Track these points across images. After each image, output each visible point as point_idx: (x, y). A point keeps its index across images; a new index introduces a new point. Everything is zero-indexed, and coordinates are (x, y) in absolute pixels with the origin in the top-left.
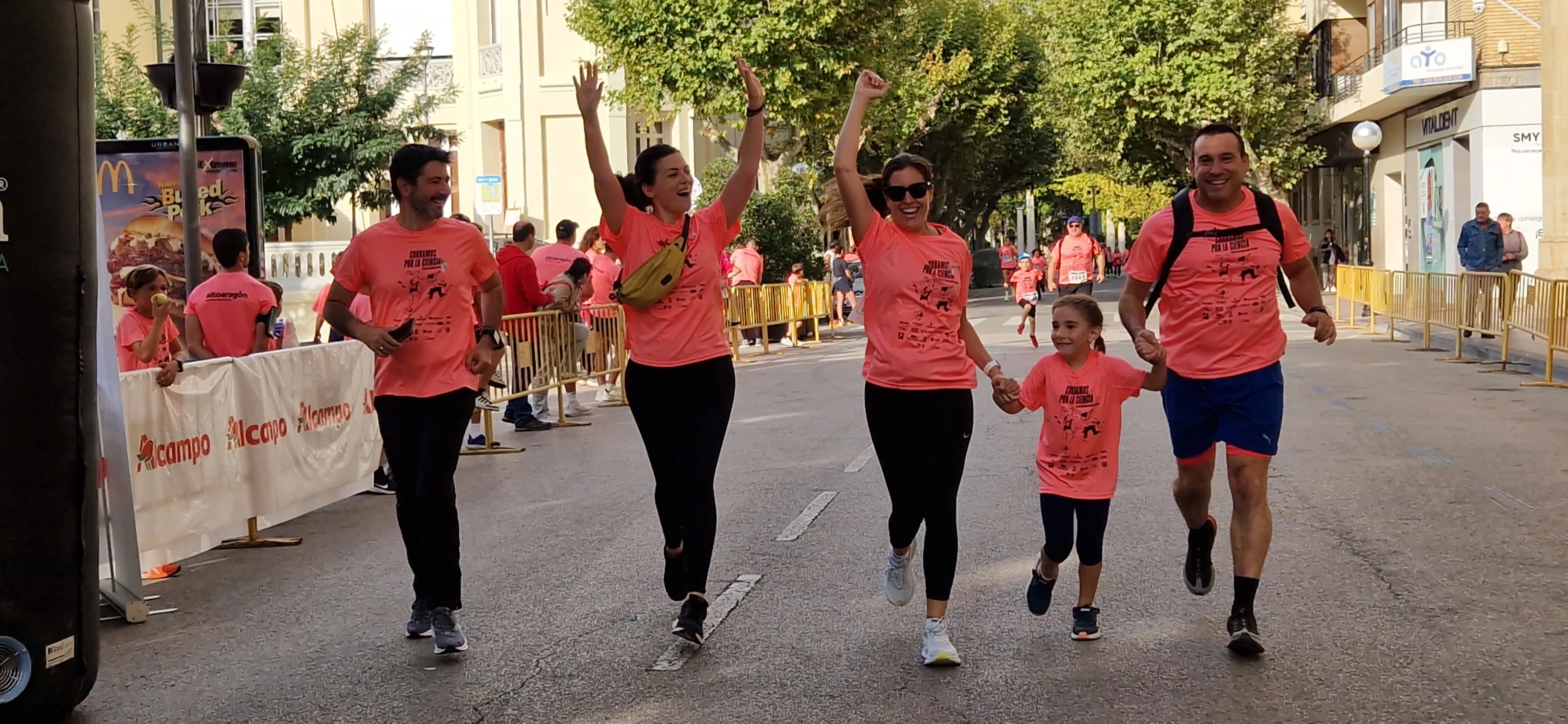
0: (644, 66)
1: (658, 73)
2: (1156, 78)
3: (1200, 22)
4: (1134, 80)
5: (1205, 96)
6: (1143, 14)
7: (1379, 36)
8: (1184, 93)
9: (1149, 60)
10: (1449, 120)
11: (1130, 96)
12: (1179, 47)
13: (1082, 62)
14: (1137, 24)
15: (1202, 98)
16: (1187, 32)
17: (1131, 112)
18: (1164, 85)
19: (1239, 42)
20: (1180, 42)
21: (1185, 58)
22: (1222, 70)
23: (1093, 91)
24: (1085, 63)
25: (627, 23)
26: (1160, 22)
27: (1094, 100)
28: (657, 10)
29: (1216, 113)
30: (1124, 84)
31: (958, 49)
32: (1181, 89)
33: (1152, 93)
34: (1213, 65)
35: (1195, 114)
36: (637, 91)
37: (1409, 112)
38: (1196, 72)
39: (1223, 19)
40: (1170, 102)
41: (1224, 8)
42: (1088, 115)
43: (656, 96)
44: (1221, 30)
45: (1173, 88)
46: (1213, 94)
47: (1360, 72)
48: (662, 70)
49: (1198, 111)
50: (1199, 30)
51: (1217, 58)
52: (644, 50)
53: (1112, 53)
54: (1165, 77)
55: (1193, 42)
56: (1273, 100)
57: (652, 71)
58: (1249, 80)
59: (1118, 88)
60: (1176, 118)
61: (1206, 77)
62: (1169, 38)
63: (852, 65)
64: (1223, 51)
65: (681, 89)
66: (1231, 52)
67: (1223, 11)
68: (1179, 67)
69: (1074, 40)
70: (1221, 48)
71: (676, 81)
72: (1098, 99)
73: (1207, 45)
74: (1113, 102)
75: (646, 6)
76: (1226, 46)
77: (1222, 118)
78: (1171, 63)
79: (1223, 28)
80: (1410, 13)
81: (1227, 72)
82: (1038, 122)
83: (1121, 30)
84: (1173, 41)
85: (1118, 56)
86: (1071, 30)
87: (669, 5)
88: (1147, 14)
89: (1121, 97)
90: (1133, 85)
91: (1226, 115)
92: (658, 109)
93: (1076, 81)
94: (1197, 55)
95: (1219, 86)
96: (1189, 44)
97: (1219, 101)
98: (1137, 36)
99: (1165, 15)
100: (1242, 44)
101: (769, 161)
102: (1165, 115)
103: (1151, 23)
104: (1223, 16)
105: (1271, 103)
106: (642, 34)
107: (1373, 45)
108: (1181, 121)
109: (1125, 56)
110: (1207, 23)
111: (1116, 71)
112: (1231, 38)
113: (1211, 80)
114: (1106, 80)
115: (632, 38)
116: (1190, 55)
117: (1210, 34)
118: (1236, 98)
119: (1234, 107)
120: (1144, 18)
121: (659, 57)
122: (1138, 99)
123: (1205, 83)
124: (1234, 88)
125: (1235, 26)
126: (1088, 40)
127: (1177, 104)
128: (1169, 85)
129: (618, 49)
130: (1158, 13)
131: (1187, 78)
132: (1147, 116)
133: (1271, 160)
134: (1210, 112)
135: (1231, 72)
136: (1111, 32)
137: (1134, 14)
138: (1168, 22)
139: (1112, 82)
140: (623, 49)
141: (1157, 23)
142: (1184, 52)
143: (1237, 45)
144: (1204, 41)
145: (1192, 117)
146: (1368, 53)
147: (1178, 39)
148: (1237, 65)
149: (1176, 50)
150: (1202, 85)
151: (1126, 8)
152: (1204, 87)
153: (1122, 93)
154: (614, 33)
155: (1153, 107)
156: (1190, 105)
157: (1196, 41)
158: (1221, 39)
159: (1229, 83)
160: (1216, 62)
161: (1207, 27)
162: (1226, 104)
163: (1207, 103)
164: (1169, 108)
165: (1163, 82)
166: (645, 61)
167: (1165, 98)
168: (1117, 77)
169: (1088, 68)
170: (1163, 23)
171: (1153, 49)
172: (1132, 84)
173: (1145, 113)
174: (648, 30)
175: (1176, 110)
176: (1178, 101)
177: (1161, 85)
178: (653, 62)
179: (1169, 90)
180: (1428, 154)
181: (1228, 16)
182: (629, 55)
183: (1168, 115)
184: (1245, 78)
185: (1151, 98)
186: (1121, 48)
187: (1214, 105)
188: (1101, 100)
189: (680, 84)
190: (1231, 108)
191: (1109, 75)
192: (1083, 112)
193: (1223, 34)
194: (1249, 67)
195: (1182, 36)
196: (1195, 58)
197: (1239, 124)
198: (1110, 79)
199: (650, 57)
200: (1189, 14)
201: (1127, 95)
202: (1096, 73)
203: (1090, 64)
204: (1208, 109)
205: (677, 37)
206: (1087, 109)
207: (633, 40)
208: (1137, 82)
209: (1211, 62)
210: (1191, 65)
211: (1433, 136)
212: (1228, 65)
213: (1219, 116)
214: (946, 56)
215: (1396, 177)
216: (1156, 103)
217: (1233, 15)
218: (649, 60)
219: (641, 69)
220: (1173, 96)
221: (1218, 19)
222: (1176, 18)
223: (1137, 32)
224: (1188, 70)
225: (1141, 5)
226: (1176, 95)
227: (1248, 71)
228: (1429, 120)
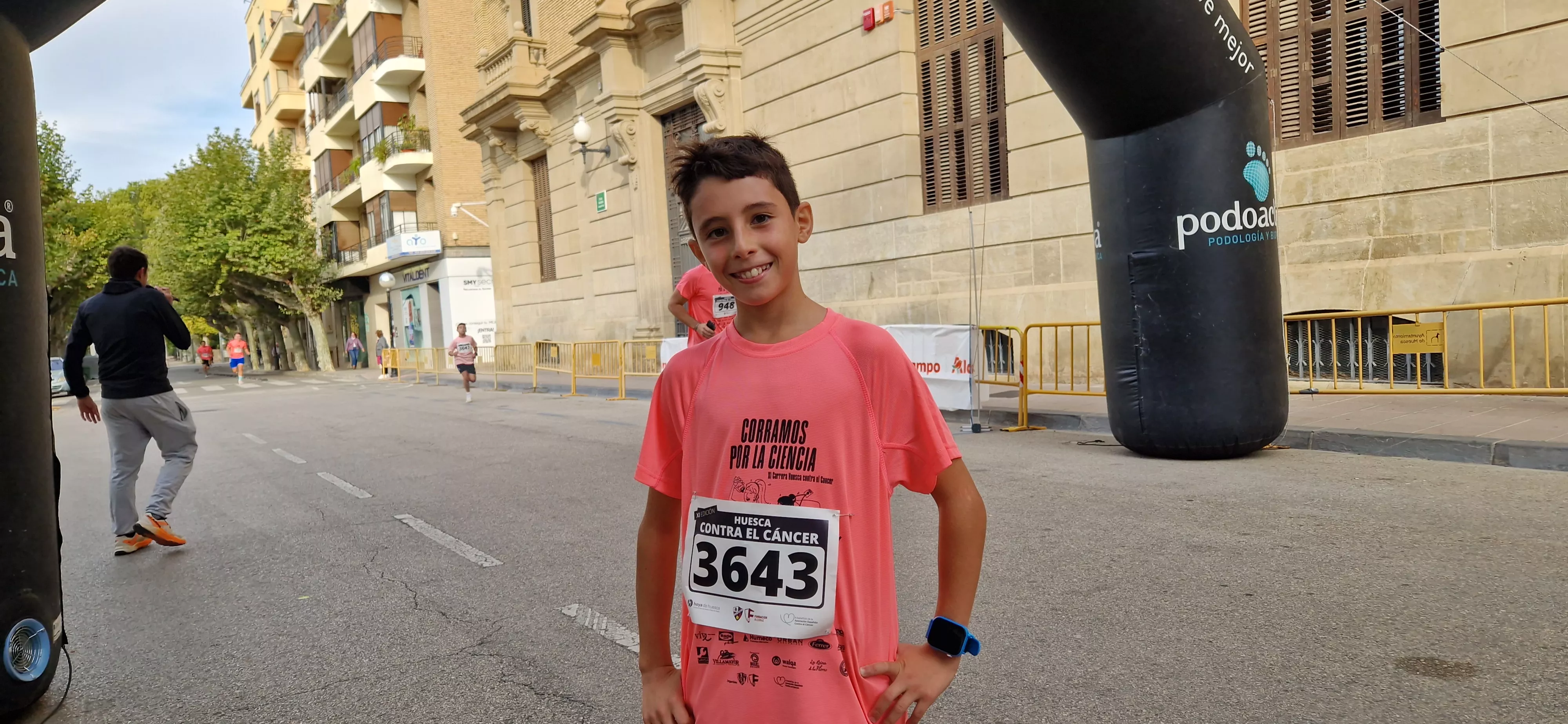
2: (239, 248)
5: (273, 260)
7: (378, 232)
8: (259, 258)
9: (236, 238)
10: (423, 274)
11: (226, 258)
12: (255, 231)
15: (271, 261)
16: (259, 222)
17: (224, 269)
19: (293, 230)
20: (256, 228)
21: (259, 237)
26: (242, 216)
27: (201, 260)
29: (280, 269)
30: (221, 251)
32: (257, 255)
34: (277, 242)
35: (268, 270)
38: (266, 245)
40: (251, 262)
44: (281, 222)
45: (253, 255)
46: (278, 258)
50: (267, 222)
51: (279, 238)
54: (247, 248)
55: (263, 228)
58: (301, 251)
59: (216, 253)
60: (256, 272)
61: (273, 248)
62: (248, 225)
64: (283, 234)
66: (288, 235)
68: (256, 243)
69: (184, 225)
72: (203, 260)
73: (271, 231)
76: (285, 232)
77: (284, 272)
78: (250, 240)
80: (398, 217)
81: (285, 247)
83: (217, 219)
84: (250, 228)
85: (216, 235)
88: (235, 211)
89: (219, 259)
91: (287, 270)
93: (188, 249)
94: (266, 236)
95: (281, 254)
96: (261, 229)
97: (281, 262)
98: (227, 224)
99: (245, 213)
102: (248, 270)
103: (236, 216)
107: (373, 235)
108: (259, 273)
109: (221, 235)
111: (215, 243)
113: (277, 251)
114: (209, 249)
116: (261, 236)
118: (293, 261)
119: (291, 266)
120: (231, 214)
122: (232, 260)
123: (273, 252)
124: (292, 255)
127: (255, 264)
128: (250, 253)
130: (242, 211)
131: (262, 248)
132: (236, 271)
135: (288, 246)
136: (210, 221)
137: (225, 211)
138: (248, 216)
139: (214, 250)
141: (240, 217)
142: (258, 234)
143: (291, 231)
144: (271, 228)
145: (266, 271)
146: (370, 238)
147: (254, 226)
148: (293, 243)
149: (253, 233)
150: (271, 253)
151: (219, 207)
152: (273, 254)
155: (240, 265)
156: (263, 265)
160: (279, 241)
162: (287, 264)
163: (274, 263)
167: (248, 260)
168: (216, 247)
170: (244, 216)
171: (238, 232)
173: (234, 269)
175: (256, 267)
176: (256, 262)
177: (243, 252)
179: (251, 255)
180: (407, 293)
181: (285, 215)
183: (250, 270)
186: (218, 231)
193: (283, 225)
195: (256, 225)
196: (265, 238)
197: (292, 276)
202: (201, 244)
203: (195, 239)
204: (275, 267)
206: (196, 265)
209: (276, 240)
210: (262, 242)
212: (286, 242)
213: (281, 271)
215: (380, 304)
216: (242, 263)
217: (288, 214)
222: (253, 214)
223: (227, 221)
224: (262, 244)
225: (229, 204)
226: (255, 258)
227: (300, 246)
228: (408, 274)
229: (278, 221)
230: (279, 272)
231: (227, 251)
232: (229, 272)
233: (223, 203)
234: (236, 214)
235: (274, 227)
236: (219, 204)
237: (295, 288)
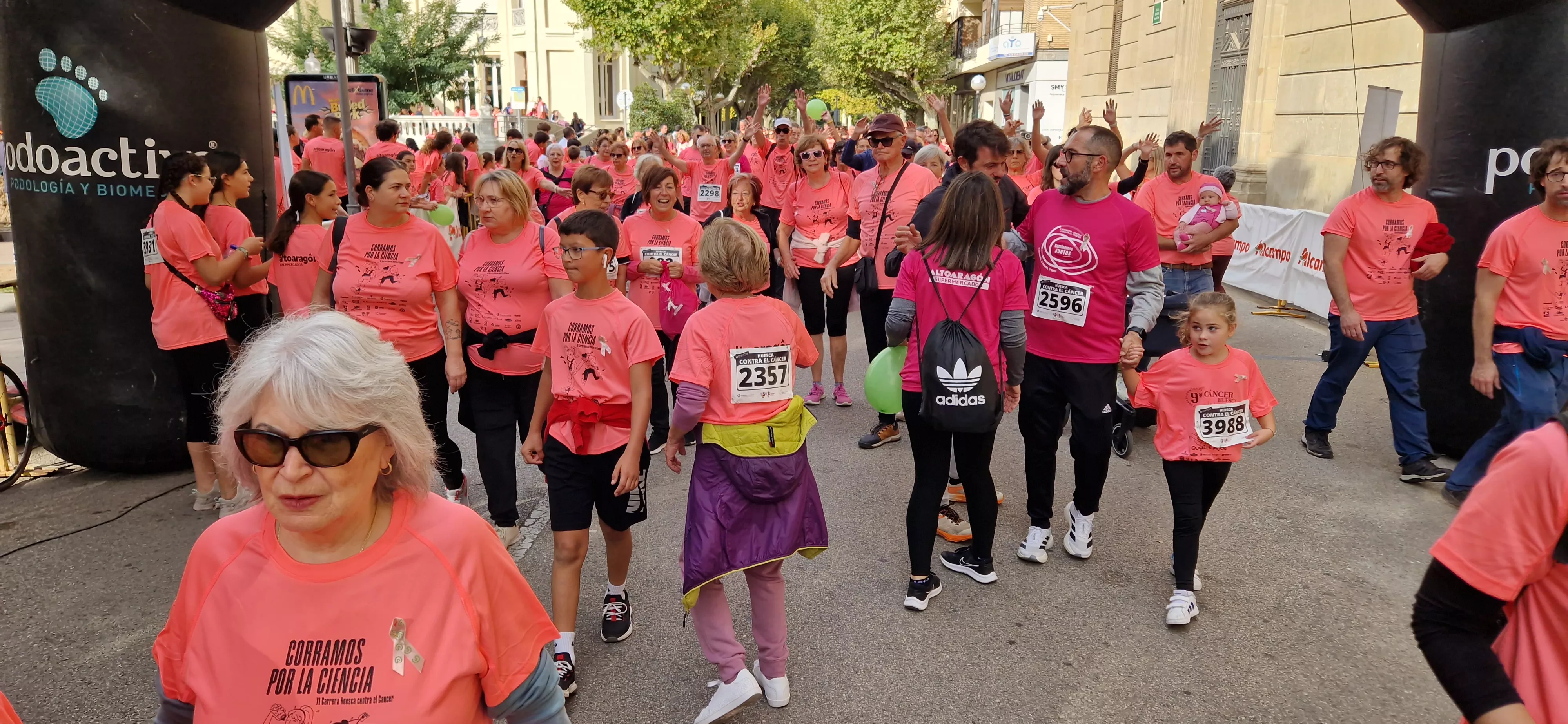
2: (873, 46)
3: (897, 16)
4: (861, 46)
5: (897, 57)
7: (988, 29)
8: (887, 54)
9: (870, 35)
10: (1019, 75)
11: (859, 55)
13: (835, 35)
14: (865, 15)
16: (890, 21)
17: (860, 63)
20: (886, 26)
21: (888, 35)
22: (907, 42)
23: (840, 51)
24: (837, 35)
27: (841, 56)
29: (903, 65)
30: (856, 48)
31: (770, 23)
32: (886, 52)
33: (871, 53)
35: (893, 66)
36: (599, 41)
37: (1000, 70)
38: (894, 43)
39: (909, 15)
40: (880, 59)
41: (910, 9)
43: (610, 44)
45: (881, 51)
46: (902, 55)
47: (976, 46)
49: (894, 64)
50: (896, 20)
51: (905, 35)
53: (851, 31)
54: (878, 45)
55: (893, 27)
56: (932, 59)
57: (607, 30)
58: (920, 49)
59: (853, 50)
60: (883, 67)
61: (899, 46)
62: (881, 24)
63: (714, 31)
64: (908, 32)
65: (623, 40)
66: (912, 33)
68: (885, 40)
69: (832, 22)
71: (621, 36)
74: (851, 57)
76: (910, 29)
77: (906, 68)
78: (881, 37)
79: (909, 20)
80: (1004, 17)
81: (909, 43)
82: (811, 65)
83: (856, 18)
84: (882, 26)
85: (854, 33)
86: (830, 16)
88: (870, 10)
89: (855, 55)
91: (908, 66)
94: (895, 34)
95: (905, 51)
96: (891, 27)
97: (905, 59)
98: (864, 22)
101: (670, 83)
104: (909, 13)
105: (932, 61)
107: (984, 33)
108: (885, 69)
109: (858, 33)
110: (901, 17)
111: (853, 40)
112: (914, 25)
113: (901, 48)
114: (847, 45)
116: (891, 34)
117: (902, 23)
118: (915, 58)
119: (912, 63)
120: (868, 12)
122: (863, 56)
123: (898, 49)
124: (912, 52)
125: (915, 19)
126: (839, 23)
128: (879, 49)
129: (587, 16)
131: (890, 46)
132: (868, 66)
135: (912, 43)
136: (851, 19)
137: (863, 10)
139: (850, 47)
141: (875, 15)
142: (888, 32)
143: (916, 29)
144: (899, 27)
145: (890, 67)
146: (982, 37)
148: (915, 40)
149: (884, 31)
150: (896, 50)
153: (855, 52)
155: (871, 61)
156: (889, 61)
157: (895, 26)
158: (907, 26)
159: (911, 50)
160: (904, 38)
161: (900, 19)
162: (908, 61)
163: (898, 60)
164: (879, 62)
165: (876, 47)
167: (877, 56)
169: (838, 38)
170: (878, 14)
171: (872, 30)
173: (867, 64)
175: (883, 62)
176: (884, 59)
177: (875, 49)
181: (911, 13)
183: (878, 66)
184: (919, 47)
185: (870, 56)
186: (856, 28)
187: (902, 61)
188: (844, 56)
189: (623, 38)
190: (910, 63)
191: (849, 43)
193: (909, 23)
194: (921, 42)
195: (887, 23)
196: (894, 36)
197: (914, 72)
198: (850, 45)
200: (892, 11)
201: (857, 55)
202: (842, 41)
203: (839, 36)
204: (899, 64)
208: (863, 47)
209: (902, 38)
210: (891, 39)
211: (1011, 83)
212: (911, 40)
213: (904, 67)
214: (764, 29)
215: (990, 102)
216: (872, 59)
217: (915, 13)
220: (881, 56)
221: (907, 14)
222: (885, 13)
223: (865, 20)
224: (890, 42)
225: (867, 5)
226: (884, 55)
227: (921, 44)
228: (1008, 75)
229: (906, 18)
230: (901, 68)
231: (860, 48)
232: (863, 67)
235: (901, 25)
237: (915, 83)
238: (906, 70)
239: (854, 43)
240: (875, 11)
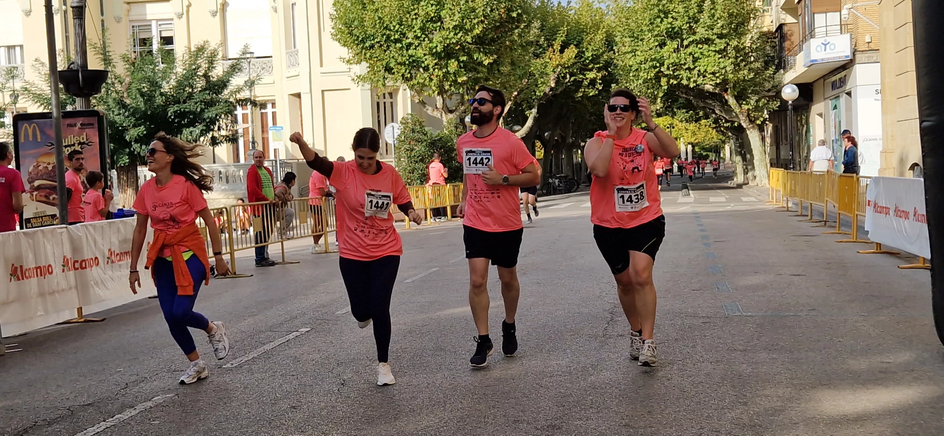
0: (374, 61)
1: (382, 65)
2: (677, 61)
3: (702, 27)
4: (664, 62)
5: (705, 71)
6: (668, 23)
7: (805, 34)
8: (694, 69)
9: (673, 50)
10: (842, 82)
11: (662, 72)
12: (690, 42)
13: (635, 52)
14: (665, 29)
15: (704, 72)
16: (694, 33)
17: (664, 81)
18: (682, 64)
19: (725, 39)
20: (691, 39)
21: (694, 49)
22: (715, 55)
23: (641, 69)
24: (636, 53)
25: (364, 36)
26: (679, 28)
27: (642, 74)
28: (381, 27)
29: (713, 80)
30: (658, 65)
31: (570, 45)
32: (692, 67)
33: (675, 69)
34: (710, 52)
35: (700, 81)
36: (372, 75)
37: (826, 77)
38: (701, 56)
39: (715, 25)
40: (686, 74)
41: (715, 19)
42: (638, 83)
43: (382, 78)
44: (714, 32)
45: (687, 66)
46: (710, 69)
47: (796, 54)
48: (384, 63)
49: (702, 79)
50: (701, 32)
51: (712, 48)
52: (374, 51)
53: (651, 47)
54: (683, 59)
55: (698, 39)
56: (746, 72)
57: (379, 63)
59: (655, 67)
60: (689, 84)
61: (706, 59)
62: (684, 37)
64: (716, 44)
65: (396, 73)
66: (720, 44)
67: (715, 21)
68: (690, 54)
69: (630, 39)
70: (715, 42)
71: (393, 69)
72: (644, 73)
73: (706, 41)
74: (653, 75)
75: (374, 26)
76: (717, 41)
77: (716, 83)
78: (685, 51)
79: (715, 31)
81: (718, 56)
83: (656, 33)
84: (686, 39)
85: (654, 49)
86: (627, 33)
87: (387, 25)
88: (671, 23)
89: (658, 72)
90: (664, 65)
91: (718, 81)
92: (384, 85)
93: (631, 63)
95: (713, 64)
96: (696, 40)
97: (713, 73)
98: (666, 36)
99: (682, 24)
100: (727, 40)
101: (449, 114)
102: (682, 82)
103: (673, 28)
104: (715, 23)
105: (745, 74)
106: (373, 42)
107: (801, 38)
108: (692, 85)
109: (658, 48)
110: (706, 28)
111: (653, 57)
112: (720, 36)
113: (709, 61)
114: (648, 63)
115: (367, 45)
116: (697, 47)
117: (708, 34)
118: (724, 71)
119: (723, 76)
120: (669, 26)
121: (382, 55)
122: (666, 73)
123: (706, 63)
124: (722, 65)
125: (723, 29)
126: (638, 39)
127: (689, 75)
128: (685, 64)
129: (359, 51)
130: (677, 22)
131: (695, 60)
132: (672, 83)
133: (746, 107)
134: (709, 80)
135: (720, 56)
136: (651, 34)
137: (663, 23)
138: (683, 28)
139: (651, 64)
140: (361, 52)
141: (677, 28)
142: (693, 45)
143: (723, 41)
144: (705, 39)
145: (698, 83)
146: (799, 43)
147: (690, 37)
149: (689, 44)
150: (703, 64)
151: (659, 20)
152: (705, 65)
153: (657, 69)
154: (356, 42)
155: (676, 78)
156: (696, 76)
157: (700, 39)
158: (714, 37)
159: (719, 63)
160: (711, 50)
161: (706, 31)
162: (717, 75)
163: (707, 75)
164: (685, 78)
165: (681, 63)
166: (375, 58)
167: (682, 72)
168: (654, 61)
169: (638, 55)
170: (681, 28)
171: (675, 44)
172: (662, 64)
173: (671, 81)
174: (376, 40)
175: (689, 79)
176: (690, 74)
178: (379, 58)
179: (685, 67)
180: (834, 102)
181: (718, 23)
182: (365, 54)
183: (685, 82)
184: (729, 59)
185: (674, 72)
186: (657, 44)
187: (711, 76)
188: (646, 74)
189: (395, 70)
190: (721, 77)
191: (649, 60)
192: (635, 81)
193: (715, 34)
194: (730, 53)
195: (692, 36)
196: (700, 49)
197: (727, 86)
198: (650, 62)
199: (377, 55)
200: (696, 22)
201: (660, 71)
202: (642, 58)
203: (639, 53)
204: (708, 78)
205: (391, 43)
206: (638, 80)
207: (368, 46)
208: (665, 63)
209: (709, 51)
210: (697, 53)
212: (719, 52)
213: (714, 82)
214: (562, 52)
215: (820, 115)
216: (677, 75)
217: (720, 23)
218: (377, 57)
219: (373, 62)
220: (687, 71)
221: (712, 25)
222: (688, 25)
223: (666, 33)
224: (696, 55)
225: (667, 18)
226: (690, 70)
227: (730, 55)
228: (834, 82)
230: (711, 83)
232: (667, 84)
233: (663, 16)
234: (673, 26)
235: (706, 37)
236: (659, 17)
237: (730, 98)
238: (717, 85)
239: (655, 59)
240: (677, 24)
